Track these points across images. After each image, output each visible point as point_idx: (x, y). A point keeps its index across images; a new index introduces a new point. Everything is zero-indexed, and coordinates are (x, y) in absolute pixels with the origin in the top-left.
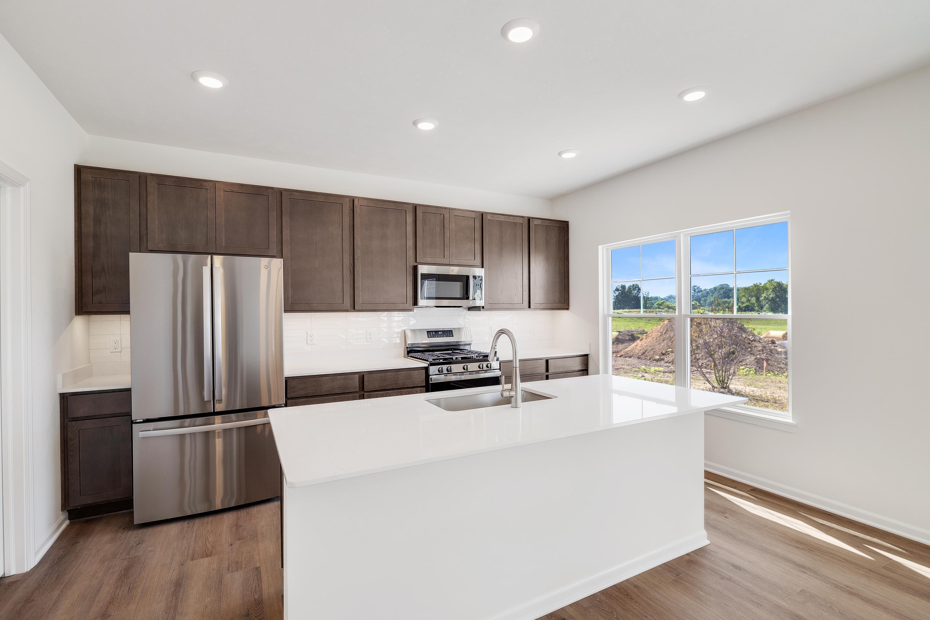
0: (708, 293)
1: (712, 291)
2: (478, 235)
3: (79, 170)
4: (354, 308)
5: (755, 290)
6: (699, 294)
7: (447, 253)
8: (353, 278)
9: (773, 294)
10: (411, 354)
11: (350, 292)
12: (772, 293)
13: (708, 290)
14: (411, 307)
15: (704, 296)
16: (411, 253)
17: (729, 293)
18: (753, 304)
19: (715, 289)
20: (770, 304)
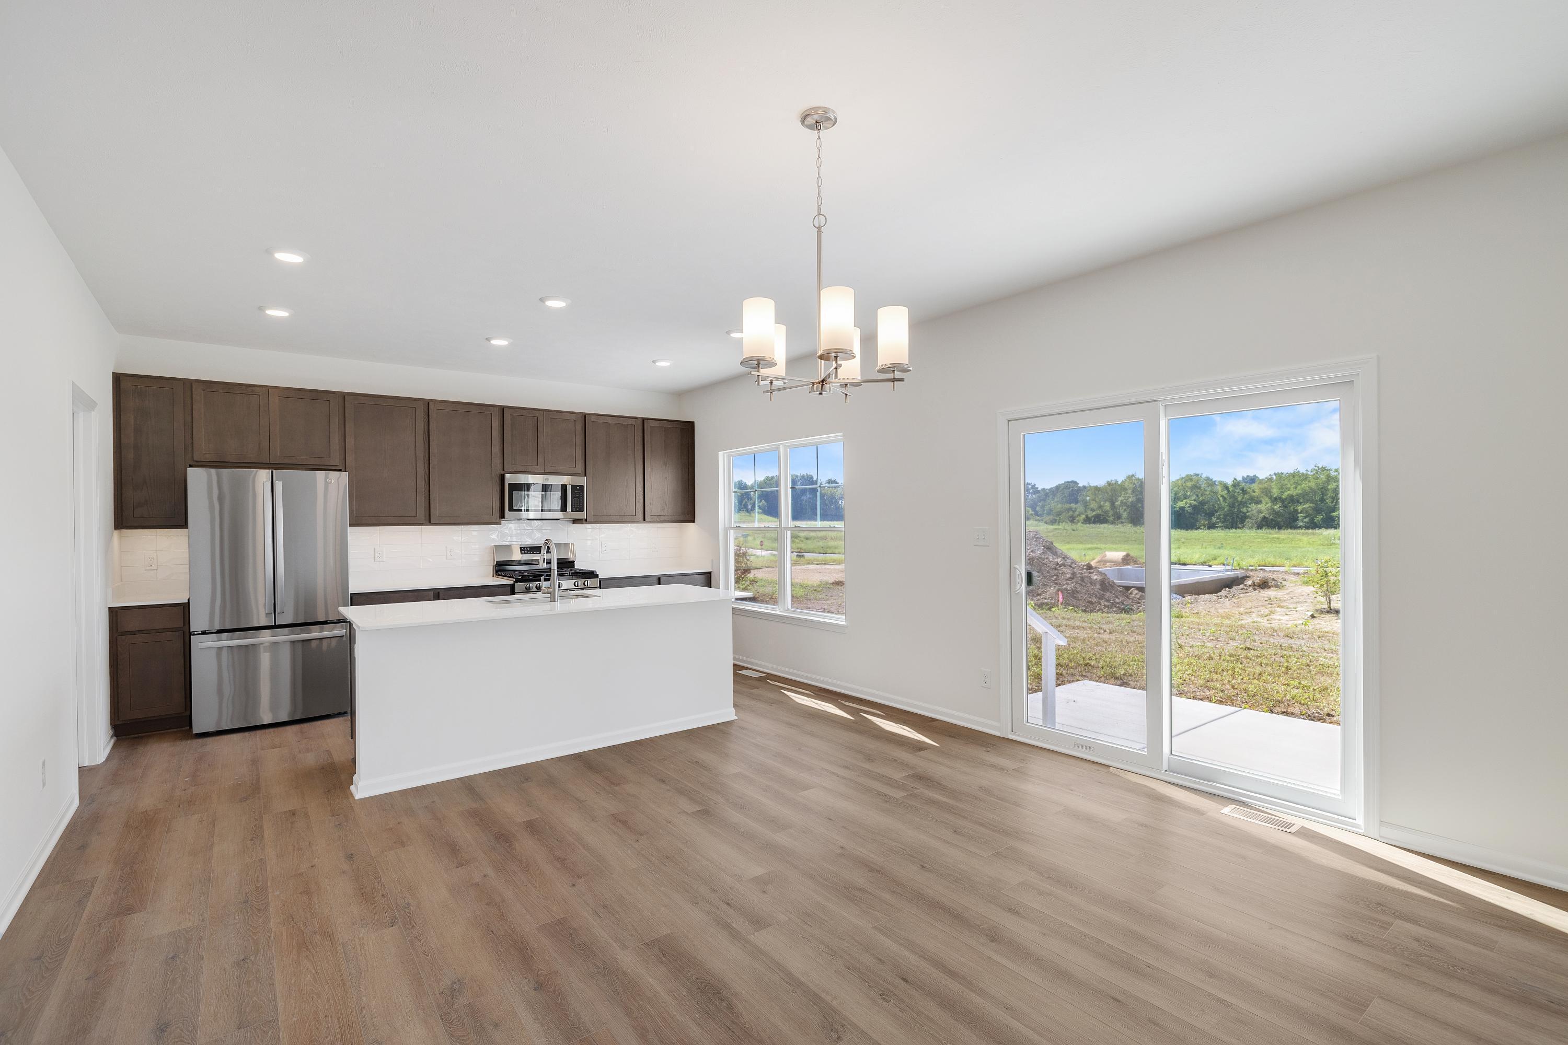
0: (1047, 495)
1: (1053, 492)
2: (579, 440)
3: (118, 379)
4: (429, 521)
5: (1108, 491)
6: (1034, 496)
7: (541, 460)
8: (428, 489)
9: (1133, 497)
10: (499, 573)
11: (425, 504)
12: (1131, 496)
13: (1047, 491)
14: (498, 520)
15: (1041, 500)
16: (497, 461)
17: (1077, 495)
18: (1106, 512)
19: (1058, 487)
20: (1129, 512)
